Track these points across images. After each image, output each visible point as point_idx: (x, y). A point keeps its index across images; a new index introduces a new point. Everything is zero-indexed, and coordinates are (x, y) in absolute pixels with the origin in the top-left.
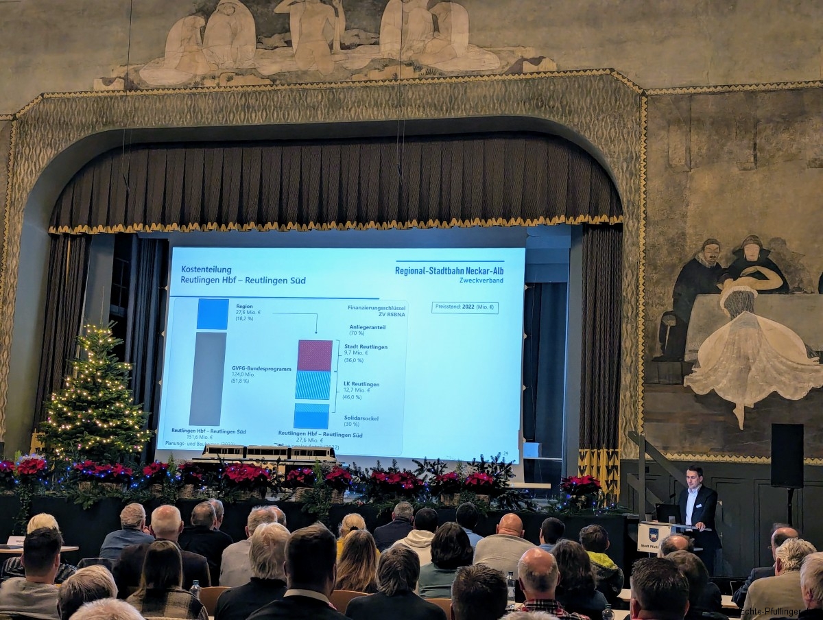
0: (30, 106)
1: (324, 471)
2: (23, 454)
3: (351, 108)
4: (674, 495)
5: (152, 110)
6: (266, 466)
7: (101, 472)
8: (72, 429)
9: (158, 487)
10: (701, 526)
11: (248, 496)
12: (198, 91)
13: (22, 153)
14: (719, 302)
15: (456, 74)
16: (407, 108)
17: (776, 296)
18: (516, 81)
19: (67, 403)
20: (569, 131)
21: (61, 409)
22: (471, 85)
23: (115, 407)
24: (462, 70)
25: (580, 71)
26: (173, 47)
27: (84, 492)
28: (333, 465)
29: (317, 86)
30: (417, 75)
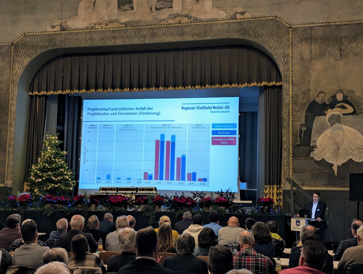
0: (19, 39)
1: (152, 198)
2: (21, 193)
3: (161, 36)
4: (307, 205)
5: (73, 39)
6: (127, 196)
7: (55, 200)
8: (41, 181)
9: (80, 206)
10: (319, 219)
11: (120, 209)
12: (93, 30)
13: (16, 59)
14: (325, 119)
15: (207, 20)
16: (185, 36)
17: (351, 116)
18: (233, 23)
19: (39, 170)
20: (259, 45)
21: (36, 172)
22: (214, 25)
23: (60, 171)
24: (209, 18)
25: (262, 17)
26: (81, 11)
27: (48, 209)
28: (156, 194)
29: (145, 27)
30: (189, 21)
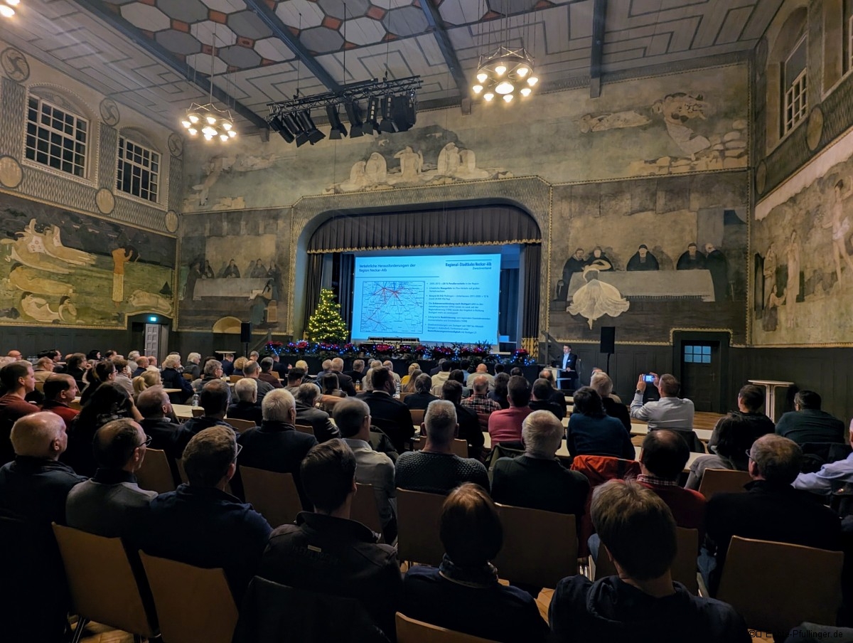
0: (298, 202)
2: (299, 340)
3: (426, 197)
5: (346, 201)
6: (392, 345)
8: (318, 331)
9: (350, 353)
10: (569, 369)
12: (363, 192)
13: (296, 221)
14: (582, 275)
15: (470, 180)
16: (449, 196)
17: (608, 273)
18: (495, 182)
20: (518, 203)
21: (314, 323)
22: (476, 185)
23: (335, 322)
24: (472, 178)
25: (524, 177)
26: (353, 175)
28: (419, 344)
29: (411, 188)
30: (453, 181)
